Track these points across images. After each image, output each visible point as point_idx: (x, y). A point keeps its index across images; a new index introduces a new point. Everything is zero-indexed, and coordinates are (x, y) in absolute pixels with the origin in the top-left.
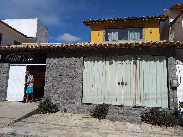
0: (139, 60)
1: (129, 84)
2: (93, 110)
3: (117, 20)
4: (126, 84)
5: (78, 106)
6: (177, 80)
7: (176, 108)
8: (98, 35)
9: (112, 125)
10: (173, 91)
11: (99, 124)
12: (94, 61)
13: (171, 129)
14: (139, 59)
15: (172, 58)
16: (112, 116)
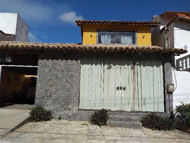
0: (137, 65)
1: (127, 89)
2: (91, 116)
3: (111, 23)
4: (124, 89)
5: (75, 112)
6: (173, 85)
7: (172, 112)
8: (91, 37)
9: (116, 132)
10: (169, 95)
11: (102, 131)
12: (92, 64)
13: (170, 132)
14: (137, 63)
15: (168, 63)
16: (112, 122)
